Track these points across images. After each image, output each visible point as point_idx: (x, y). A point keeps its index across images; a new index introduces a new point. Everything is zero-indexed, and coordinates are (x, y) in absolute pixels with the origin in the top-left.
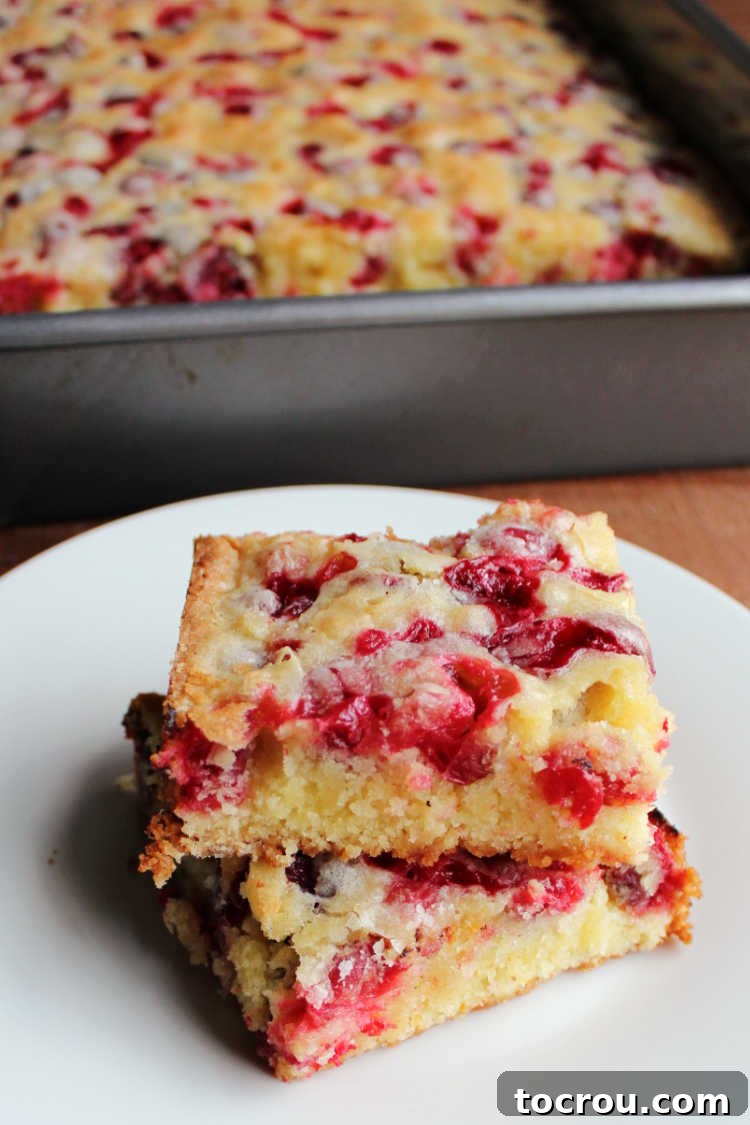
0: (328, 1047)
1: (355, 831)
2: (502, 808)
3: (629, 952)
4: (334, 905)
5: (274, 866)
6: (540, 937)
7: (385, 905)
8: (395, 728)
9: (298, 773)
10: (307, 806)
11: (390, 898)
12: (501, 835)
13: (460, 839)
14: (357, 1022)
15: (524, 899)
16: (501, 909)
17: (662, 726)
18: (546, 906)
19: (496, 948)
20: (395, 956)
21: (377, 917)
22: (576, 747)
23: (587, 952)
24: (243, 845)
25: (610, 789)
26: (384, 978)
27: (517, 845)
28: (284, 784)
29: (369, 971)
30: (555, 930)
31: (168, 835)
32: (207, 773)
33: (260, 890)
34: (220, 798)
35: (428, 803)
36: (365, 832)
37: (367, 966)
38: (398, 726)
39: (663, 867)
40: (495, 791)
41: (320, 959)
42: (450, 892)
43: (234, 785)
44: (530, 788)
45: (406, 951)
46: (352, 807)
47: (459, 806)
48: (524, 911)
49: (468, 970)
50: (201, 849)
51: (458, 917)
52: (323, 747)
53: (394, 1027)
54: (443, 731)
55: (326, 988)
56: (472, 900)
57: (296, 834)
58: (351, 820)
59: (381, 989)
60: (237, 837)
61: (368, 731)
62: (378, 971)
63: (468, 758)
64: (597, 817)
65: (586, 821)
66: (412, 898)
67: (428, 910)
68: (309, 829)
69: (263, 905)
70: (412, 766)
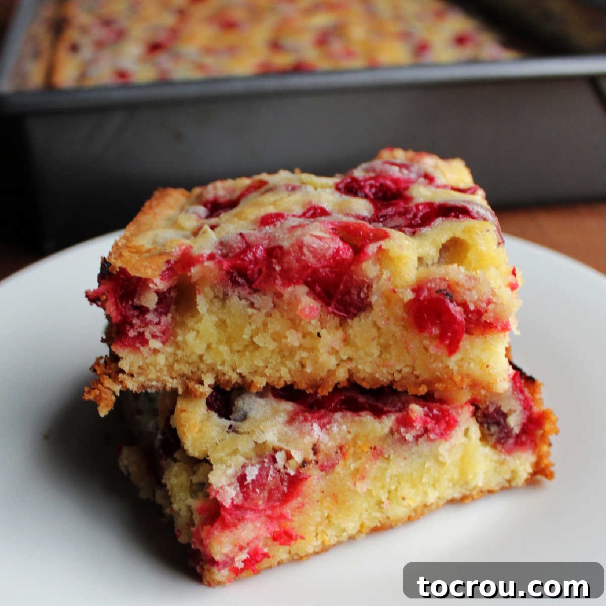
0: (241, 549)
1: (261, 364)
2: (382, 341)
3: (503, 489)
4: (245, 426)
5: (196, 396)
6: (425, 464)
7: (287, 425)
8: (286, 265)
9: (210, 311)
10: (220, 342)
11: (291, 420)
12: (383, 366)
13: (349, 370)
14: (268, 529)
15: (406, 422)
16: (387, 430)
17: (511, 272)
18: (426, 431)
19: (386, 469)
20: (295, 466)
21: (279, 434)
22: (438, 280)
23: (466, 483)
24: (170, 380)
25: (471, 319)
26: (288, 488)
27: (397, 377)
28: (200, 321)
29: (274, 478)
30: (436, 457)
31: (110, 371)
32: (136, 313)
33: (183, 414)
34: (147, 335)
35: (319, 335)
36: (269, 365)
37: (271, 473)
38: (288, 263)
39: (525, 408)
40: (375, 324)
41: (230, 466)
42: (343, 417)
43: (158, 323)
44: (403, 319)
45: (305, 463)
46: (256, 340)
47: (346, 341)
48: (407, 433)
49: (361, 487)
50: (136, 385)
51: (349, 437)
52: (228, 285)
53: (302, 538)
54: (327, 270)
55: (235, 489)
56: (361, 421)
57: (212, 369)
58: (257, 353)
59: (286, 498)
60: (165, 373)
61: (264, 269)
62: (282, 480)
63: (349, 293)
64: (461, 344)
65: (452, 349)
66: (310, 418)
67: (324, 430)
68: (223, 363)
69: (184, 426)
70: (303, 299)
